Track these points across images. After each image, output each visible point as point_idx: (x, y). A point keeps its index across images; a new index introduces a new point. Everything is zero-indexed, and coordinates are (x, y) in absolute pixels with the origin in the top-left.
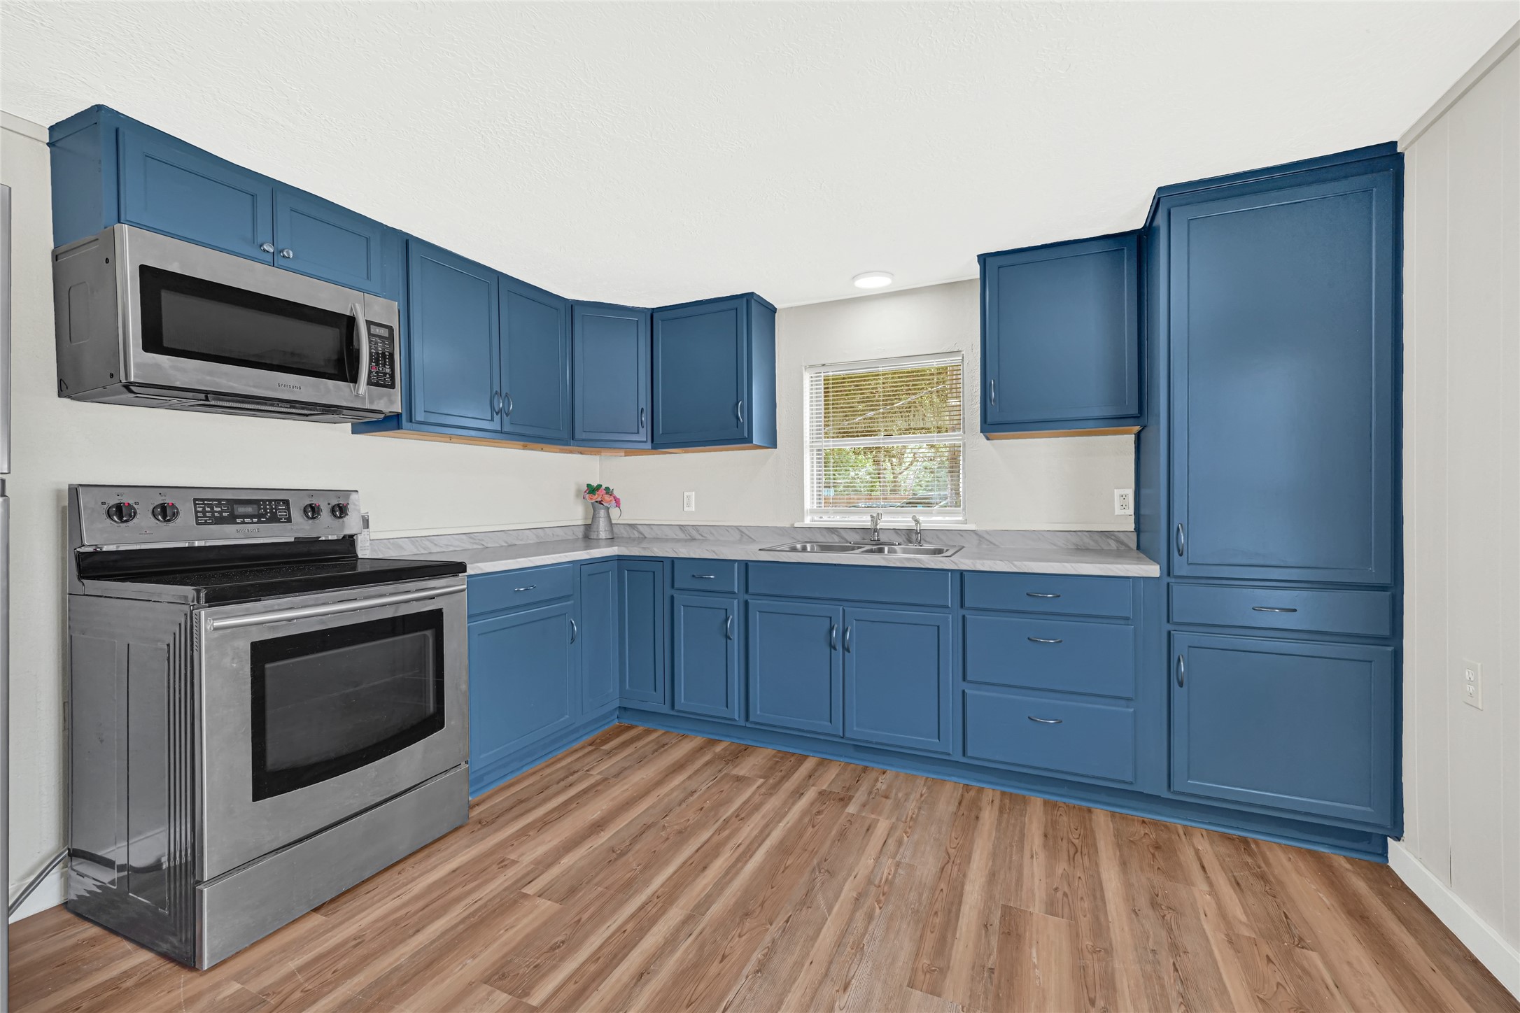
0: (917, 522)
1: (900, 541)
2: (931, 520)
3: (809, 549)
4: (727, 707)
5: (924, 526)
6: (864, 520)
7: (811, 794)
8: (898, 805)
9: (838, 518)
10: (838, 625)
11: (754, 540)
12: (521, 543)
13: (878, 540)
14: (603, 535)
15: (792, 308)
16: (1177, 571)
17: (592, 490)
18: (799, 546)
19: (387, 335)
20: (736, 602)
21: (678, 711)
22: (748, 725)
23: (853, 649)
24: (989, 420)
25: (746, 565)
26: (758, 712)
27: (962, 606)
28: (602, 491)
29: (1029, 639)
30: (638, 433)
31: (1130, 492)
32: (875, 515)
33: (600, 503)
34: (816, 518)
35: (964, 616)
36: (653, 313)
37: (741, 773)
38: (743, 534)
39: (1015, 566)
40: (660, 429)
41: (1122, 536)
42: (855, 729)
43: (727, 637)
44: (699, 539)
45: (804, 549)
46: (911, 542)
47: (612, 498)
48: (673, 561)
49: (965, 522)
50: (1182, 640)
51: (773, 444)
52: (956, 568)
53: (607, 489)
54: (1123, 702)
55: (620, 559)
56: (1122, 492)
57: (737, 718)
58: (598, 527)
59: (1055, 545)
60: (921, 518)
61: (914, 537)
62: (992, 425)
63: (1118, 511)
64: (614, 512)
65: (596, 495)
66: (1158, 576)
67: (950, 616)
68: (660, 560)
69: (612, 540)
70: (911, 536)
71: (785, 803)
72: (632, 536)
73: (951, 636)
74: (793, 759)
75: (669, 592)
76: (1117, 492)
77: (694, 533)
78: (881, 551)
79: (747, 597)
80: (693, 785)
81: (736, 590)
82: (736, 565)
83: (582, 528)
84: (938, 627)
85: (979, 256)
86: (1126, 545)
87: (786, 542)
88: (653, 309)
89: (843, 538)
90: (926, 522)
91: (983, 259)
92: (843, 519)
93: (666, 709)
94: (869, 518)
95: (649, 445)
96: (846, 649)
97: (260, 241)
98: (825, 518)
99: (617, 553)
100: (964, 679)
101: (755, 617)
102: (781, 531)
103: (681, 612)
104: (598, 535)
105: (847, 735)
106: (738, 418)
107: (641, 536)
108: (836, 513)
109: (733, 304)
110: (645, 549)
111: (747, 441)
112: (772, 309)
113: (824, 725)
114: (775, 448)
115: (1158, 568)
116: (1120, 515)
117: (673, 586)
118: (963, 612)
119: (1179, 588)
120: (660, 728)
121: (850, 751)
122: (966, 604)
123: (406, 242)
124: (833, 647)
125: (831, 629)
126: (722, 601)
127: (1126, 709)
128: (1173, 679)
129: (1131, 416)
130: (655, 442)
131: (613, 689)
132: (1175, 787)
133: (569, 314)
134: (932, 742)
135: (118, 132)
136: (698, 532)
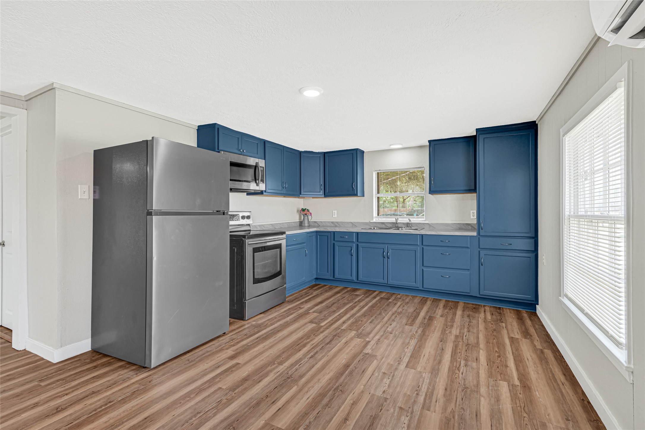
0: (410, 220)
1: (405, 226)
2: (415, 220)
3: (375, 229)
4: (351, 276)
5: (412, 222)
6: (393, 220)
7: (378, 298)
8: (403, 300)
9: (384, 219)
10: (386, 251)
11: (357, 226)
12: (283, 227)
13: (398, 226)
14: (306, 225)
15: (369, 151)
16: (481, 234)
17: (303, 210)
18: (372, 228)
19: (263, 169)
20: (354, 244)
21: (336, 278)
22: (358, 282)
23: (390, 258)
24: (431, 190)
25: (358, 233)
26: (361, 277)
28: (306, 211)
29: (441, 254)
30: (320, 192)
31: (476, 211)
32: (397, 218)
33: (306, 214)
34: (377, 219)
35: (423, 248)
36: (325, 153)
37: (357, 294)
38: (353, 224)
39: (437, 233)
40: (327, 191)
41: (473, 225)
42: (391, 281)
43: (352, 255)
44: (338, 226)
45: (374, 229)
46: (408, 227)
47: (309, 213)
48: (334, 232)
49: (425, 220)
50: (483, 253)
51: (363, 195)
52: (421, 234)
53: (308, 210)
54: (467, 271)
55: (317, 232)
56: (473, 211)
57: (354, 280)
58: (305, 222)
59: (452, 227)
60: (411, 220)
61: (409, 226)
62: (431, 192)
63: (472, 217)
64: (310, 217)
65: (304, 212)
66: (476, 235)
67: (419, 248)
68: (330, 232)
69: (309, 226)
70: (408, 225)
71: (371, 299)
72: (315, 225)
73: (419, 254)
74: (372, 291)
75: (333, 242)
76: (472, 212)
77: (336, 224)
78: (399, 229)
79: (358, 243)
80: (344, 296)
81: (354, 241)
82: (354, 233)
83: (299, 223)
84: (415, 251)
85: (429, 141)
86: (474, 228)
87: (368, 227)
89: (386, 226)
90: (413, 221)
91: (430, 141)
92: (386, 220)
93: (332, 278)
94: (395, 219)
95: (323, 196)
96: (388, 258)
97: (240, 149)
98: (380, 219)
99: (316, 230)
100: (423, 266)
101: (360, 249)
102: (366, 224)
103: (337, 248)
104: (305, 225)
105: (388, 283)
106: (353, 188)
107: (318, 225)
108: (384, 218)
109: (352, 152)
110: (325, 229)
111: (356, 195)
112: (363, 152)
113: (381, 281)
114: (364, 196)
115: (476, 233)
116: (472, 218)
117: (334, 240)
118: (423, 246)
119: (481, 239)
120: (329, 284)
121: (389, 288)
122: (424, 244)
123: (265, 142)
124: (384, 257)
125: (384, 252)
126: (350, 244)
127: (468, 273)
128: (480, 264)
129: (473, 190)
130: (327, 195)
131: (314, 272)
132: (481, 293)
133: (299, 155)
134: (413, 284)
135: (218, 128)
136: (338, 223)
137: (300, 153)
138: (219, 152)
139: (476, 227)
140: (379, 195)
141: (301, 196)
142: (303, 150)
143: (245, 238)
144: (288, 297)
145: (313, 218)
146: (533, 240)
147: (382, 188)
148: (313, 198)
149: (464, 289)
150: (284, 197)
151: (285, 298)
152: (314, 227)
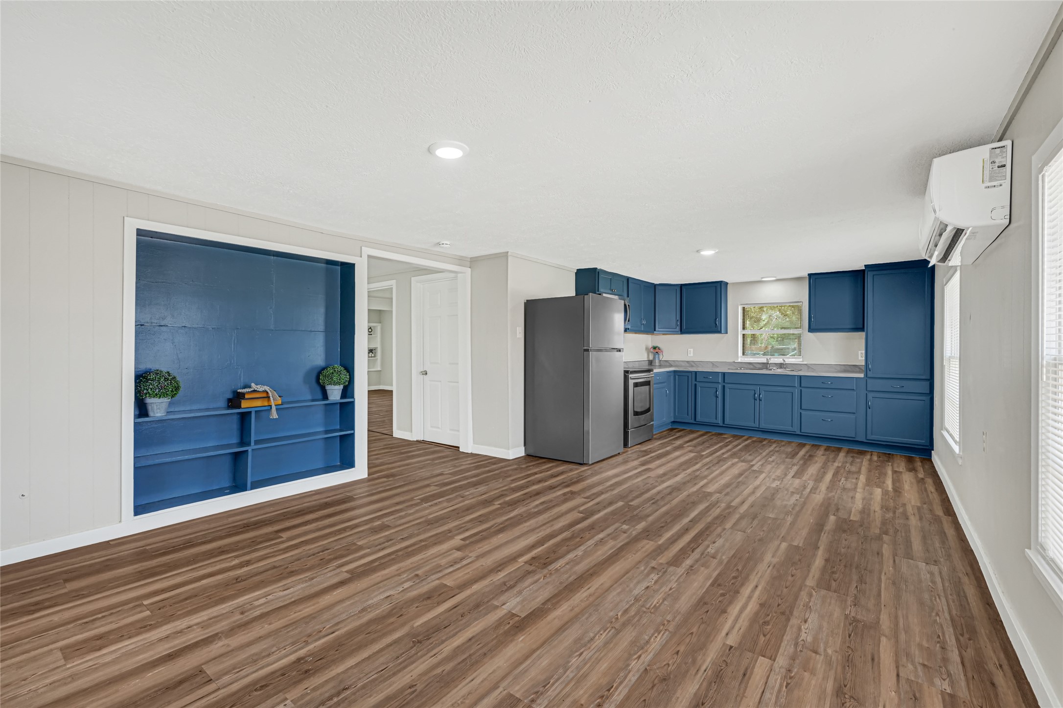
0: (784, 361)
1: (779, 367)
2: (790, 360)
4: (716, 419)
5: (787, 362)
6: (764, 360)
7: (749, 441)
8: (778, 444)
9: (751, 359)
10: (757, 392)
13: (768, 367)
14: (657, 364)
15: (734, 283)
16: (869, 375)
17: (655, 348)
18: (739, 368)
20: (720, 386)
21: (697, 422)
22: (724, 425)
23: (763, 400)
24: (811, 328)
25: (724, 374)
26: (728, 421)
27: (800, 386)
28: (657, 348)
29: (822, 396)
30: (676, 328)
31: (864, 352)
32: (767, 358)
33: (656, 353)
34: (742, 359)
35: (801, 390)
36: (682, 286)
37: (724, 437)
39: (818, 374)
40: (684, 328)
41: (861, 367)
42: (763, 425)
43: (717, 397)
45: (741, 369)
46: (782, 368)
47: (661, 351)
48: (696, 372)
49: (803, 361)
50: (870, 395)
52: (799, 375)
53: (659, 347)
54: (852, 414)
55: (675, 372)
57: (719, 423)
58: (655, 361)
59: (836, 369)
60: (786, 360)
61: (783, 366)
62: (811, 330)
63: (860, 358)
64: (661, 357)
65: (655, 350)
66: (863, 377)
67: (796, 390)
68: (691, 372)
69: (660, 366)
70: (781, 366)
73: (796, 396)
74: (741, 435)
75: (694, 382)
76: (860, 352)
77: (693, 364)
78: (771, 370)
79: (724, 384)
80: (712, 437)
81: (720, 382)
82: (720, 374)
83: (647, 362)
84: (792, 393)
85: (808, 274)
86: (862, 370)
87: (733, 368)
88: (681, 284)
89: (755, 366)
91: (810, 275)
92: (754, 360)
93: (692, 421)
95: (680, 332)
96: (760, 400)
97: (612, 289)
98: (747, 359)
99: (672, 370)
100: (801, 408)
101: (727, 391)
102: (730, 364)
103: (699, 389)
104: (655, 364)
105: (760, 427)
106: (716, 324)
108: (751, 357)
109: (715, 285)
110: (685, 368)
111: (720, 332)
112: (727, 284)
113: (752, 424)
114: (727, 333)
115: (863, 375)
116: (860, 360)
117: (696, 380)
118: (801, 388)
119: (869, 381)
120: (688, 428)
121: (760, 433)
122: (802, 386)
123: (628, 279)
124: (755, 399)
125: (755, 394)
126: (715, 385)
127: (853, 416)
128: (868, 407)
129: (861, 329)
130: (682, 332)
131: (672, 414)
132: (868, 438)
133: (653, 288)
134: (790, 428)
135: (598, 272)
136: (694, 363)
137: (655, 286)
138: (600, 294)
139: (863, 368)
140: (745, 332)
141: (655, 332)
142: (658, 283)
143: (628, 373)
144: (656, 434)
145: (665, 356)
146: (928, 383)
147: (748, 323)
148: (663, 334)
149: (850, 433)
150: (636, 333)
151: (653, 435)
152: (665, 367)
